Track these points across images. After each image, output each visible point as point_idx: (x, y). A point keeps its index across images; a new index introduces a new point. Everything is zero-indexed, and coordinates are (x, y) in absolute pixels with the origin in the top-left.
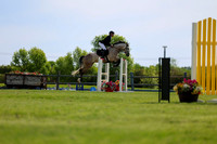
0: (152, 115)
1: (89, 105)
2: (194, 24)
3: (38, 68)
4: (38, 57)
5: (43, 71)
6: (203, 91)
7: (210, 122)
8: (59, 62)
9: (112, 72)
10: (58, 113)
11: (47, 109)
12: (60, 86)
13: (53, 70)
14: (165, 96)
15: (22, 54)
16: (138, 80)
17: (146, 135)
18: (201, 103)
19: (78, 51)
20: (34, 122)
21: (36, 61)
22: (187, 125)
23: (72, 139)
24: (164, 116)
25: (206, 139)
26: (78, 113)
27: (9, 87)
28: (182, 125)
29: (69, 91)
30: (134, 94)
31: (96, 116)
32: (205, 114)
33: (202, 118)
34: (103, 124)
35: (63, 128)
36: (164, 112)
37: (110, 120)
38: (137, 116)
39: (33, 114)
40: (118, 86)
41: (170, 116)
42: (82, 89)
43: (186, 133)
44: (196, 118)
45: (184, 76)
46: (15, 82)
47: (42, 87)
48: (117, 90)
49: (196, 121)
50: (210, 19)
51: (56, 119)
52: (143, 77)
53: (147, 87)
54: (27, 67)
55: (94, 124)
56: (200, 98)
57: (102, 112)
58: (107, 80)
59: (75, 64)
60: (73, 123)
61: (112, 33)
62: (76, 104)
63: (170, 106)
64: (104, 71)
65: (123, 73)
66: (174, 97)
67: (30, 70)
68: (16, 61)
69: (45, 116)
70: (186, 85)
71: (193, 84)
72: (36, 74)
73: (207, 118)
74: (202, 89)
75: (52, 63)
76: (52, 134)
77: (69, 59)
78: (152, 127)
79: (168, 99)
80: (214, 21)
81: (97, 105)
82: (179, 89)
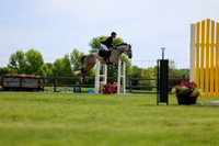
0: (150, 118)
1: (86, 108)
2: (192, 26)
3: (35, 70)
4: (35, 59)
5: (41, 73)
6: (201, 93)
7: (209, 125)
8: (57, 64)
9: (110, 74)
10: (55, 116)
11: (45, 111)
12: (58, 89)
13: (51, 72)
14: (163, 99)
15: (19, 56)
16: (136, 82)
17: (144, 138)
18: (200, 106)
19: (75, 52)
20: (31, 125)
21: (33, 63)
22: (185, 128)
23: (70, 142)
24: (163, 118)
25: (204, 142)
26: (75, 116)
27: (6, 89)
28: (181, 127)
29: (67, 93)
30: (132, 96)
31: (93, 119)
32: (204, 117)
33: (201, 120)
34: (101, 127)
35: (60, 131)
36: (162, 115)
37: (108, 123)
38: (135, 119)
39: (30, 117)
40: (116, 88)
41: (168, 119)
42: (80, 91)
43: (185, 135)
44: (194, 120)
45: (183, 78)
46: (12, 85)
47: (39, 89)
48: (115, 92)
49: (194, 124)
50: (208, 20)
51: (54, 122)
52: (141, 79)
53: (145, 89)
54: (24, 69)
55: (91, 127)
56: (199, 100)
57: (99, 115)
58: (105, 83)
59: (72, 66)
60: (71, 126)
61: (114, 34)
62: (74, 106)
63: (169, 108)
64: (101, 73)
65: (121, 75)
66: (173, 99)
67: (27, 72)
68: (13, 63)
69: (42, 119)
70: (184, 88)
71: (191, 86)
72: (33, 76)
73: (205, 120)
74: (200, 91)
75: (49, 65)
76: (49, 137)
77: (66, 61)
78: (151, 130)
79: (166, 101)
80: (213, 22)
81: (95, 108)
82: (178, 91)
